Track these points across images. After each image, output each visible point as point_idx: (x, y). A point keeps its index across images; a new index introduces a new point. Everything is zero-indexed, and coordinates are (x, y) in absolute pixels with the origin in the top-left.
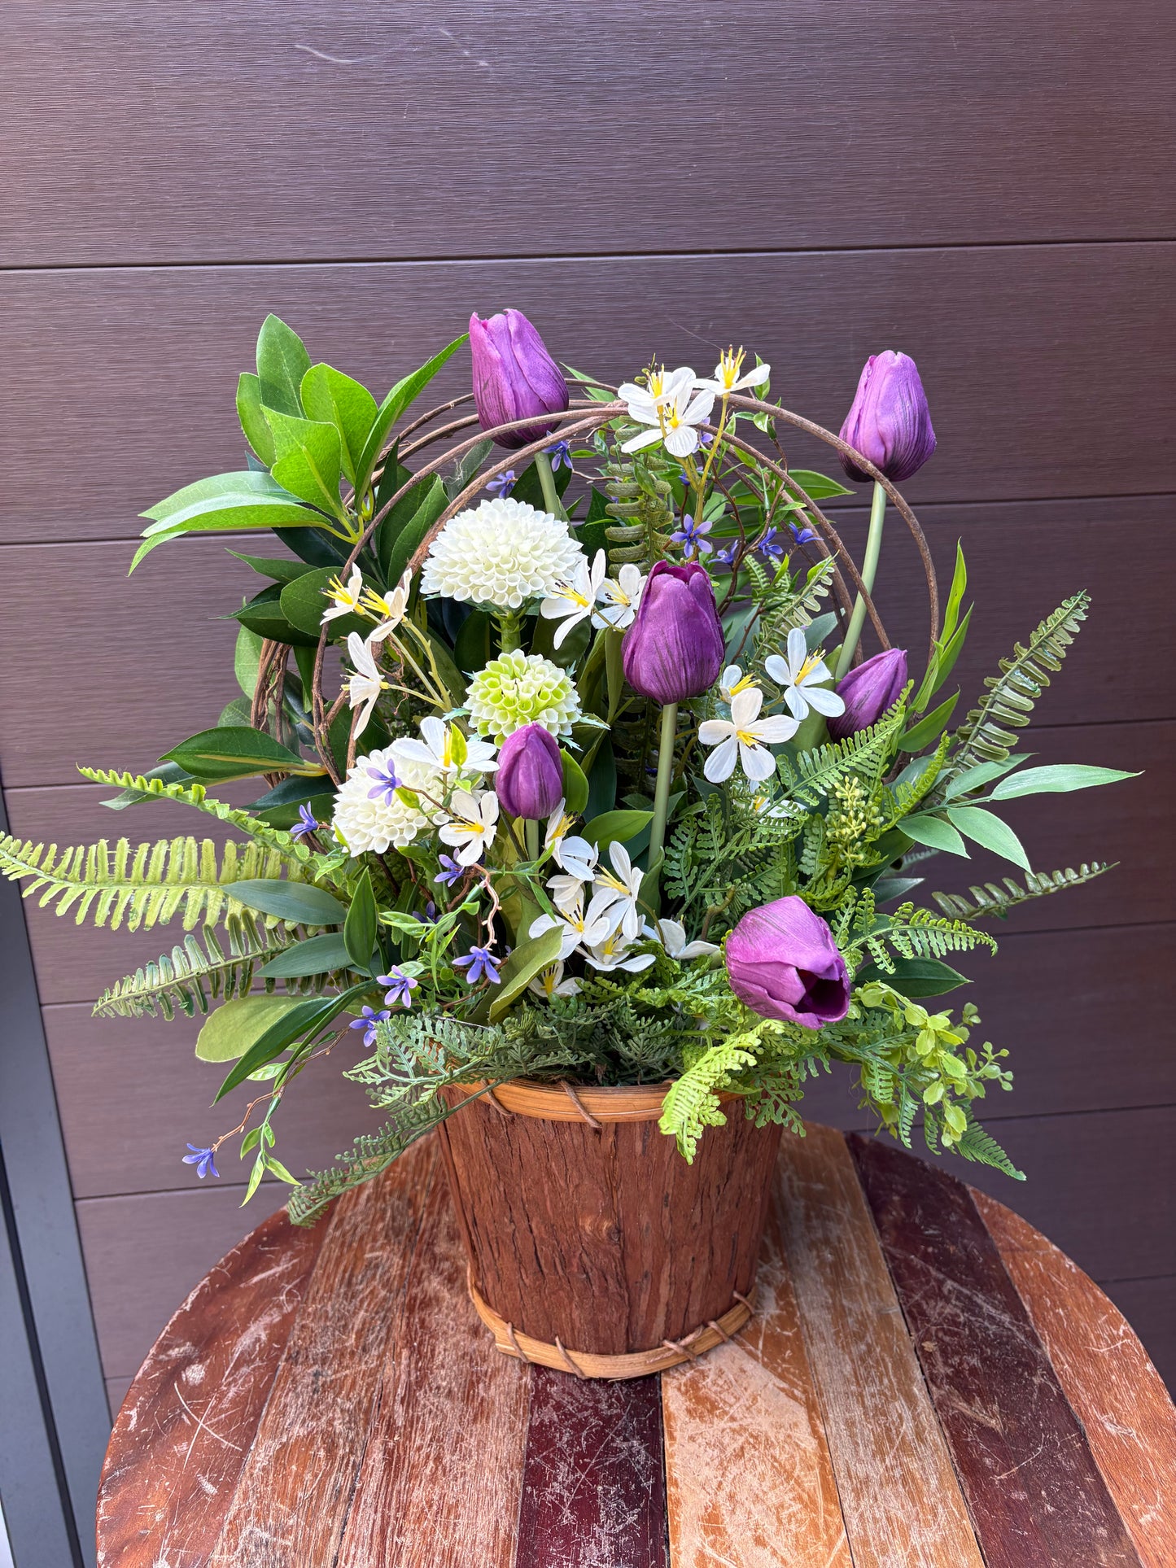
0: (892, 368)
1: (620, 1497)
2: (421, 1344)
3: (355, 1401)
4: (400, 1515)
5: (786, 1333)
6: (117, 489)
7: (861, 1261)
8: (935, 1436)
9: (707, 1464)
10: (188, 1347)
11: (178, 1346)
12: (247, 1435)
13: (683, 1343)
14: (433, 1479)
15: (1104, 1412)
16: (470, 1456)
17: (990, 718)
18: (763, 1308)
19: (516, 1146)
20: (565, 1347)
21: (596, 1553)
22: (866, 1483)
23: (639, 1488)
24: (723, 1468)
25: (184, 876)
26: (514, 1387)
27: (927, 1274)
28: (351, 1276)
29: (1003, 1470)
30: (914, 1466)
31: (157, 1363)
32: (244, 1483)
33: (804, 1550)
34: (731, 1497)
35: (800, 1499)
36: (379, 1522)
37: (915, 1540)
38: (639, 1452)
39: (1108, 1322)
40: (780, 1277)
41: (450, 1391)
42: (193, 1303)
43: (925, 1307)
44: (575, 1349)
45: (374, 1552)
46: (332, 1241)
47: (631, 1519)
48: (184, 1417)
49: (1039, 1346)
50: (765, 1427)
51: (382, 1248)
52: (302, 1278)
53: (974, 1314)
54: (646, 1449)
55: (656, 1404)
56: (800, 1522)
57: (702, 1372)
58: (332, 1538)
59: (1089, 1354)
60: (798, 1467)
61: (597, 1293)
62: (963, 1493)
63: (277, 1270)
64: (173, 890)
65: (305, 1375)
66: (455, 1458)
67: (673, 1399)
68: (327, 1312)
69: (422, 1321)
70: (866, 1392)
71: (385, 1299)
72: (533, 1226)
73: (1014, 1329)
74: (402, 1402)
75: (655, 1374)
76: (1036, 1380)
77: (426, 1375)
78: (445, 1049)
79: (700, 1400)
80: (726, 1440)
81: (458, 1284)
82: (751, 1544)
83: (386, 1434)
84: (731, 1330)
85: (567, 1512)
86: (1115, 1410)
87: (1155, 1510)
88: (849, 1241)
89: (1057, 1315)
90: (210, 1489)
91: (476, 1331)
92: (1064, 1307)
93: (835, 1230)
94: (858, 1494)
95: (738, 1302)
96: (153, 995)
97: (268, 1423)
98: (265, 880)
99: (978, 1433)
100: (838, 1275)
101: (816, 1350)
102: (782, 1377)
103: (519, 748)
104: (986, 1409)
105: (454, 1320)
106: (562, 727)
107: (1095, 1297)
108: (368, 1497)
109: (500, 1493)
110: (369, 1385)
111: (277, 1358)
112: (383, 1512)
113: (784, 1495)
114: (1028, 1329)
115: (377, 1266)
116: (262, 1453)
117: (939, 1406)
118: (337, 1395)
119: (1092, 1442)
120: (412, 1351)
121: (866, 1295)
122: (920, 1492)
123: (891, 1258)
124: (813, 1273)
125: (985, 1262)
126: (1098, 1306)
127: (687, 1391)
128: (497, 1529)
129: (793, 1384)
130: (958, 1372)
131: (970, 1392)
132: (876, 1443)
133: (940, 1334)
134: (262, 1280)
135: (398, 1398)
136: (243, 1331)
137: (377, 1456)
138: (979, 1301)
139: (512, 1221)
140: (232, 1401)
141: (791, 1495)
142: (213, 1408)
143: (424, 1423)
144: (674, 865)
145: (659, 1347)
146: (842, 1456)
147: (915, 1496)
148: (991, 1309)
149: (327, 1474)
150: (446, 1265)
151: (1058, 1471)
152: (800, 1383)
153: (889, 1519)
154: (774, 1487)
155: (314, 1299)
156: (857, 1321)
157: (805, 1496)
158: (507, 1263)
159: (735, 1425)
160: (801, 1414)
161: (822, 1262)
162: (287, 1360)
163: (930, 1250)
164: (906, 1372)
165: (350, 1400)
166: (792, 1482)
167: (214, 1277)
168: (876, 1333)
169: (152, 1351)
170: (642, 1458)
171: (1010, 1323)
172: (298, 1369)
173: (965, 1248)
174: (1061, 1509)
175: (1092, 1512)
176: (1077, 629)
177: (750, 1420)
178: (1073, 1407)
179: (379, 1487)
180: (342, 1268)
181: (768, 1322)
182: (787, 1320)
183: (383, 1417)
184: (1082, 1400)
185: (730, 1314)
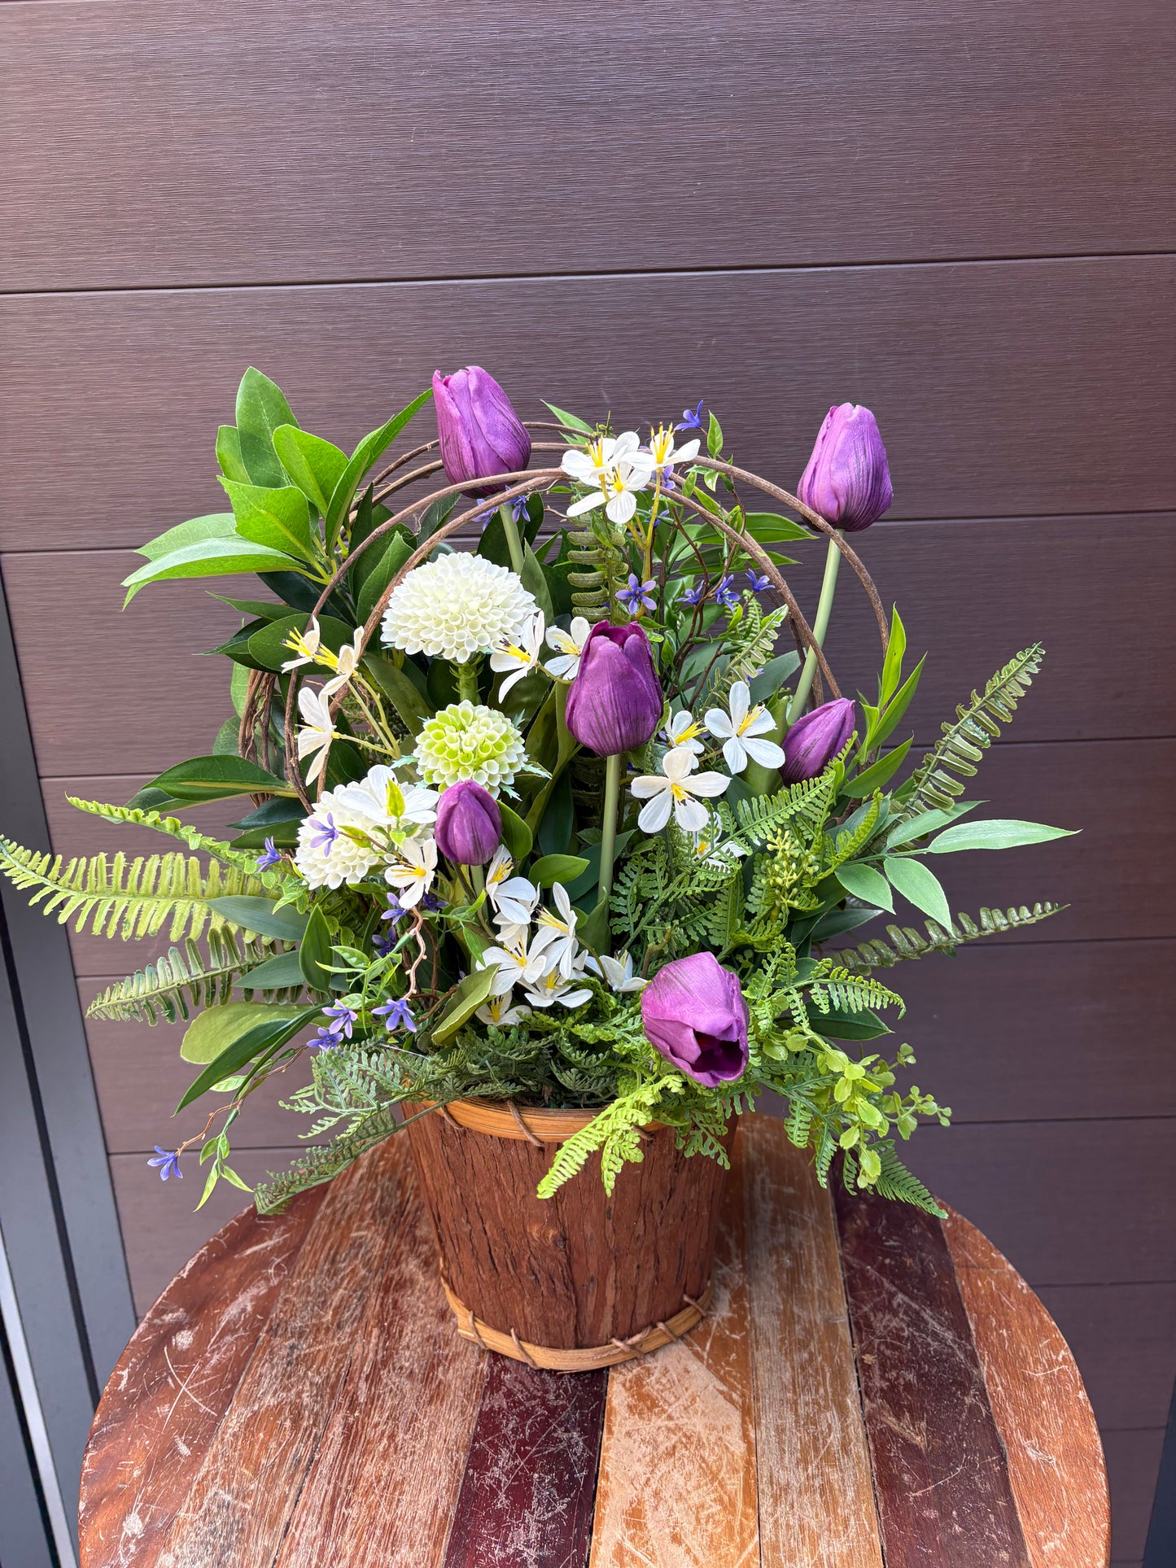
0: (847, 423)
1: (553, 1485)
2: (391, 1324)
3: (324, 1375)
4: (350, 1487)
5: (734, 1336)
6: (140, 500)
7: (818, 1269)
8: (860, 1449)
9: (639, 1460)
10: (180, 1314)
11: (172, 1311)
12: (224, 1401)
13: (630, 1342)
14: (385, 1456)
15: (1028, 1437)
16: (422, 1436)
17: (941, 765)
18: (716, 1310)
19: (468, 1156)
20: (519, 1338)
21: (523, 1538)
22: (785, 1490)
23: (572, 1478)
24: (653, 1465)
25: (172, 891)
26: (471, 1372)
27: (880, 1286)
28: (336, 1253)
29: (920, 1487)
30: (835, 1476)
31: (151, 1326)
32: (215, 1447)
33: (716, 1550)
34: (656, 1494)
35: (720, 1500)
36: (330, 1493)
37: (823, 1549)
38: (577, 1444)
39: (1050, 1346)
40: (738, 1279)
41: (411, 1372)
42: (190, 1270)
43: (872, 1319)
44: (529, 1342)
45: (323, 1521)
46: (322, 1219)
47: (560, 1507)
48: (170, 1380)
49: (977, 1366)
50: (699, 1428)
51: (368, 1227)
52: (291, 1253)
53: (919, 1330)
54: (584, 1441)
55: (601, 1397)
56: (717, 1524)
57: (648, 1370)
58: (287, 1505)
59: (1025, 1378)
60: (724, 1469)
61: (545, 1293)
62: (877, 1507)
63: (269, 1244)
64: (163, 902)
65: (282, 1346)
66: (408, 1437)
67: (617, 1395)
68: (309, 1287)
69: (395, 1302)
70: (801, 1401)
71: (364, 1278)
72: (487, 1228)
73: (955, 1347)
74: (367, 1380)
75: (603, 1369)
76: (968, 1400)
77: (391, 1355)
78: (377, 1082)
79: (642, 1397)
80: (661, 1438)
81: (433, 1268)
82: (668, 1540)
83: (348, 1409)
84: (680, 1331)
85: (502, 1496)
86: (1039, 1436)
87: (1060, 1539)
88: (810, 1248)
89: (1000, 1335)
90: (184, 1450)
91: (444, 1315)
92: (1008, 1328)
93: (799, 1235)
94: (776, 1500)
95: (688, 1305)
96: (138, 1002)
97: (244, 1392)
98: (246, 897)
99: (902, 1449)
100: (793, 1281)
101: (760, 1355)
102: (723, 1380)
103: (452, 804)
104: (914, 1425)
105: (424, 1303)
106: (504, 777)
107: (1041, 1321)
108: (324, 1469)
109: (443, 1473)
110: (339, 1361)
111: (259, 1329)
112: (336, 1484)
113: (704, 1495)
114: (969, 1347)
115: (360, 1246)
116: (234, 1419)
117: (869, 1419)
118: (308, 1369)
119: (1011, 1466)
120: (382, 1329)
121: (817, 1304)
122: (835, 1502)
123: (848, 1267)
124: (769, 1278)
125: (939, 1276)
126: (1043, 1330)
127: (631, 1387)
128: (436, 1508)
129: (732, 1388)
130: (893, 1387)
131: (901, 1407)
132: (802, 1451)
133: (882, 1347)
134: (255, 1252)
135: (363, 1376)
136: (232, 1301)
137: (337, 1429)
138: (926, 1317)
139: (468, 1222)
140: (214, 1368)
141: (713, 1496)
142: (196, 1373)
143: (383, 1401)
144: (621, 901)
145: (607, 1344)
146: (768, 1462)
147: (830, 1506)
148: (936, 1325)
149: (290, 1444)
150: (424, 1248)
151: (972, 1492)
152: (739, 1387)
153: (801, 1527)
154: (699, 1487)
155: (299, 1274)
156: (804, 1329)
157: (726, 1498)
158: (466, 1258)
159: (671, 1424)
160: (736, 1418)
161: (780, 1268)
162: (267, 1332)
163: (887, 1261)
164: (843, 1384)
165: (319, 1374)
166: (716, 1484)
167: (213, 1246)
168: (820, 1341)
169: (148, 1315)
170: (579, 1450)
171: (954, 1342)
172: (277, 1341)
173: (922, 1261)
174: (969, 1530)
175: (998, 1535)
176: (1029, 682)
177: (686, 1420)
178: (999, 1429)
179: (335, 1460)
180: (328, 1245)
181: (718, 1324)
182: (736, 1324)
183: (348, 1392)
184: (1009, 1424)
185: (679, 1316)
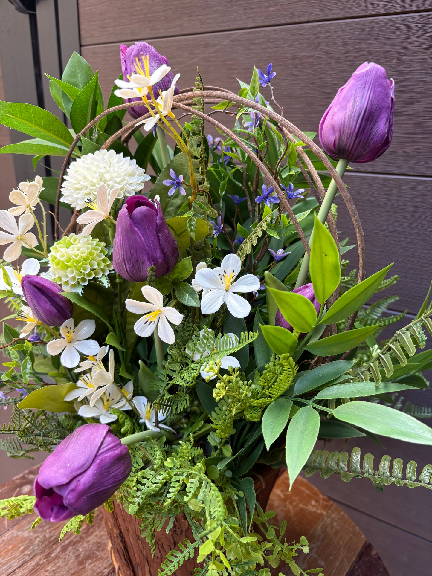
3: (51, 534)
12: (13, 525)
26: (99, 570)
31: (23, 477)
41: (79, 555)
77: (80, 541)
83: (45, 556)
137: (33, 563)
143: (59, 561)
183: (52, 548)
